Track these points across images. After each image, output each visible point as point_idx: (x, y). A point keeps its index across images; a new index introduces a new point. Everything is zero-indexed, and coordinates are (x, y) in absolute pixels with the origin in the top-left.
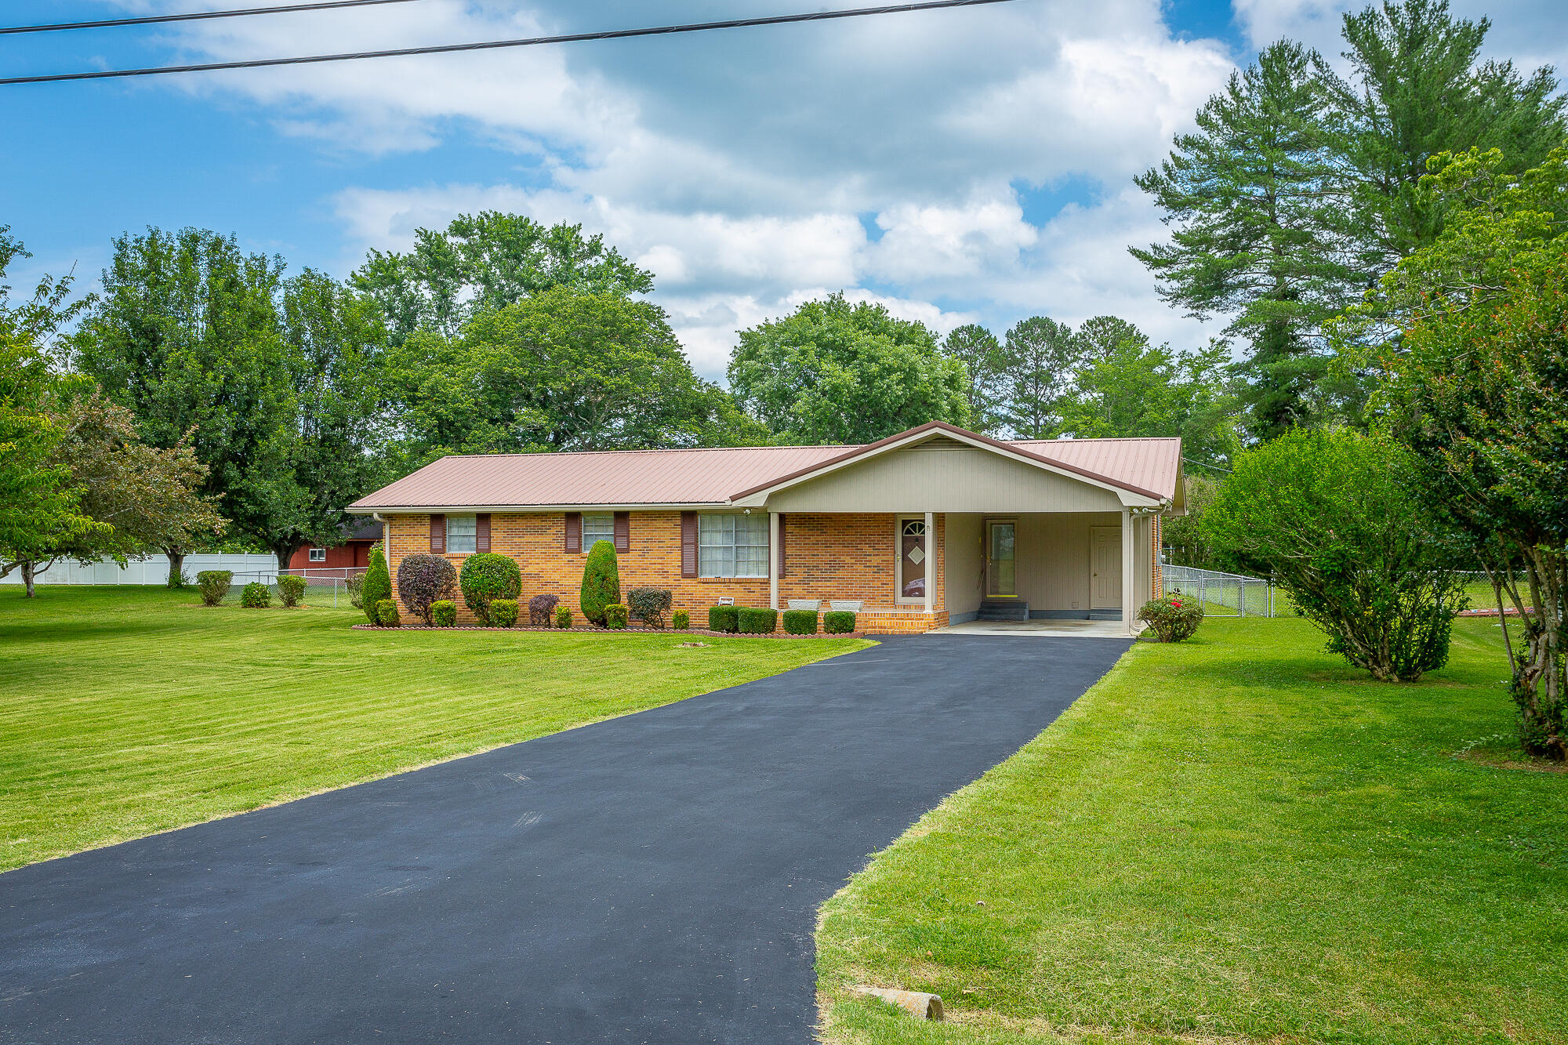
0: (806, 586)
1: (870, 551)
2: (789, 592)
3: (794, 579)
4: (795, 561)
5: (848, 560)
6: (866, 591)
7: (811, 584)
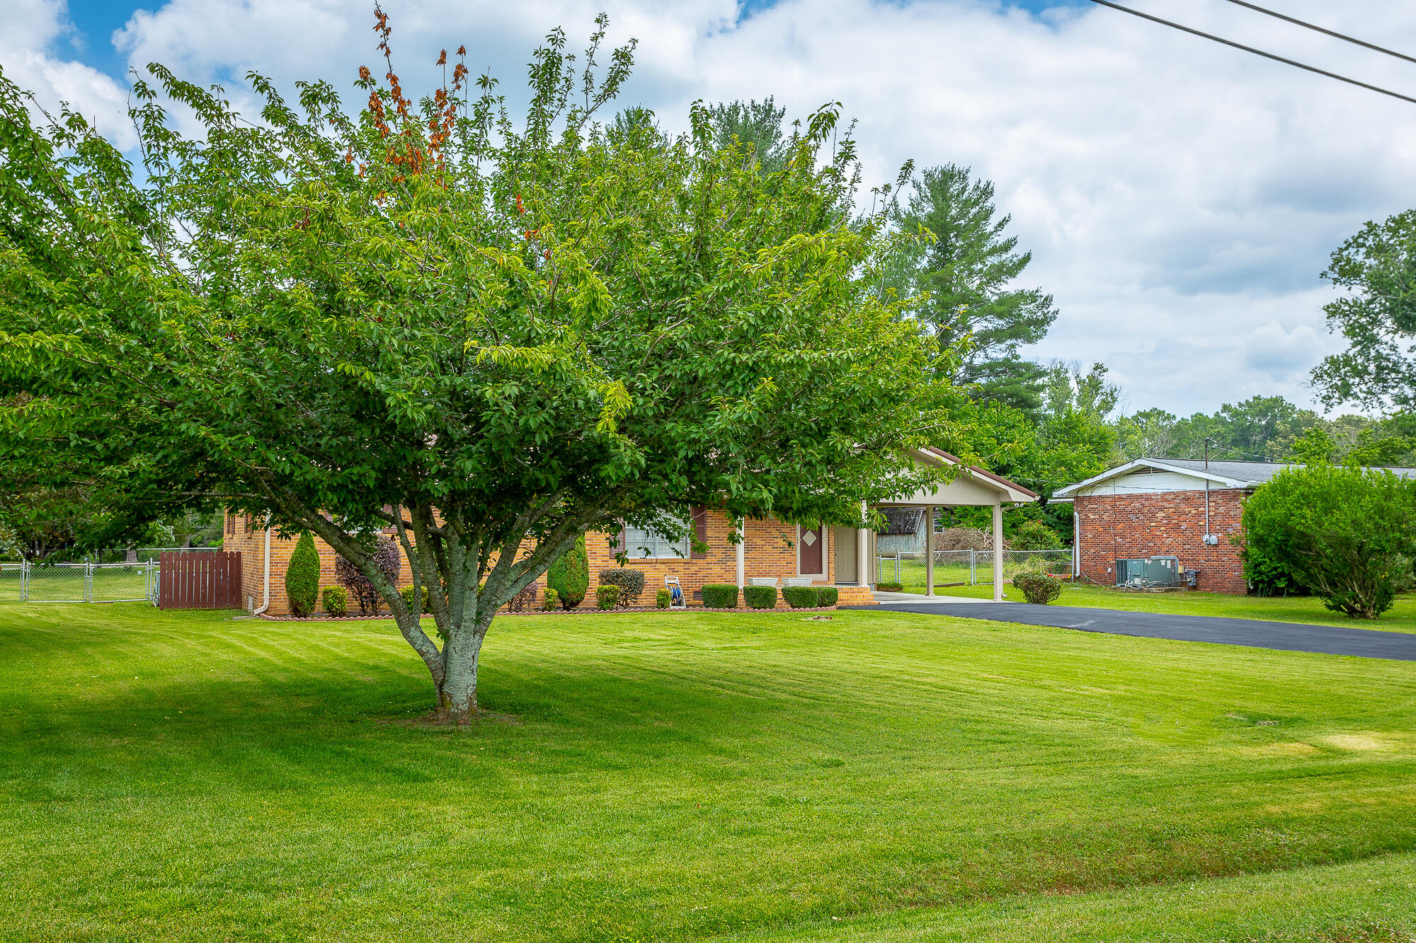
0: (724, 566)
1: (777, 534)
2: (709, 571)
3: (714, 559)
4: (714, 543)
5: (759, 541)
6: (774, 569)
7: (729, 563)
